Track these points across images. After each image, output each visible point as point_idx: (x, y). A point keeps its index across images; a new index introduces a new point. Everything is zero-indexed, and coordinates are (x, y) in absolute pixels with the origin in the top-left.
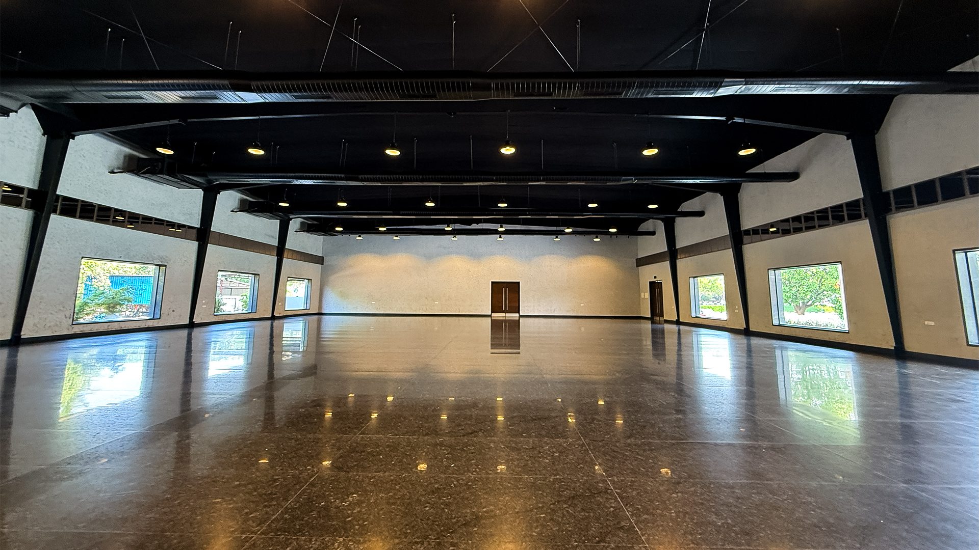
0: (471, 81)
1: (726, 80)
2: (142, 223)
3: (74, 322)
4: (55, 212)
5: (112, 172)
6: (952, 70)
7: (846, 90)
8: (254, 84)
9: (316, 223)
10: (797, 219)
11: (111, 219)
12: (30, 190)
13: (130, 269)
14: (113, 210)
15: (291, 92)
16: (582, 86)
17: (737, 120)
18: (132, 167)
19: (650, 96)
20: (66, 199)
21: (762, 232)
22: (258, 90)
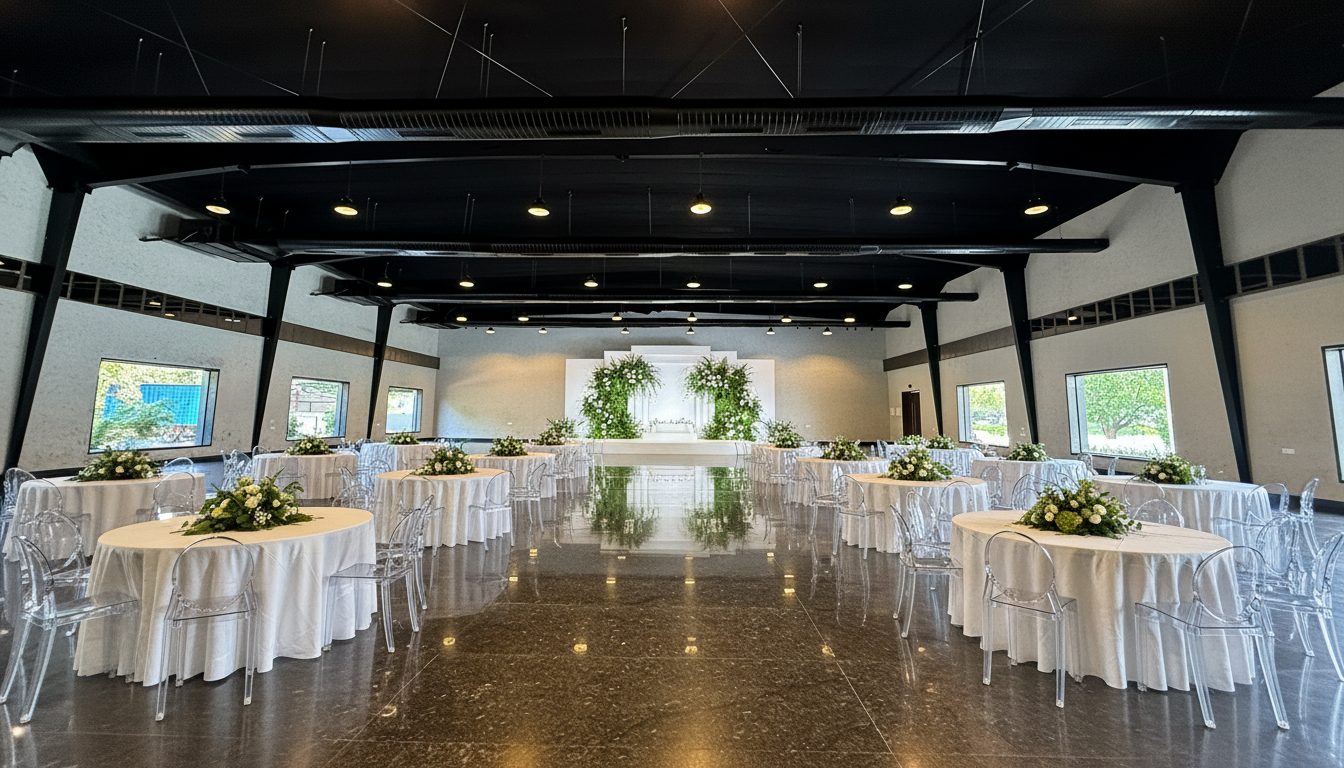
0: (649, 111)
1: (1006, 110)
2: (187, 310)
3: (91, 451)
4: (64, 295)
5: (144, 239)
6: (1319, 95)
7: (1175, 122)
8: (343, 115)
9: (430, 310)
10: (1104, 305)
11: (143, 305)
12: (30, 265)
13: (168, 376)
14: (145, 294)
15: (394, 126)
16: (805, 118)
17: (1021, 165)
18: (173, 232)
19: (899, 132)
20: (79, 277)
21: (1055, 323)
22: (350, 125)
